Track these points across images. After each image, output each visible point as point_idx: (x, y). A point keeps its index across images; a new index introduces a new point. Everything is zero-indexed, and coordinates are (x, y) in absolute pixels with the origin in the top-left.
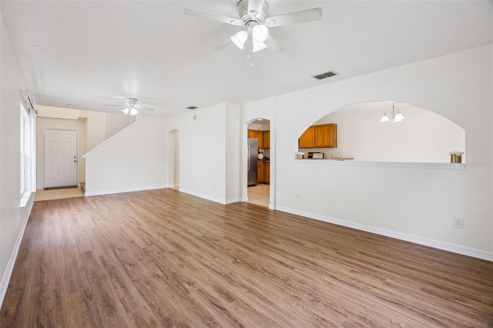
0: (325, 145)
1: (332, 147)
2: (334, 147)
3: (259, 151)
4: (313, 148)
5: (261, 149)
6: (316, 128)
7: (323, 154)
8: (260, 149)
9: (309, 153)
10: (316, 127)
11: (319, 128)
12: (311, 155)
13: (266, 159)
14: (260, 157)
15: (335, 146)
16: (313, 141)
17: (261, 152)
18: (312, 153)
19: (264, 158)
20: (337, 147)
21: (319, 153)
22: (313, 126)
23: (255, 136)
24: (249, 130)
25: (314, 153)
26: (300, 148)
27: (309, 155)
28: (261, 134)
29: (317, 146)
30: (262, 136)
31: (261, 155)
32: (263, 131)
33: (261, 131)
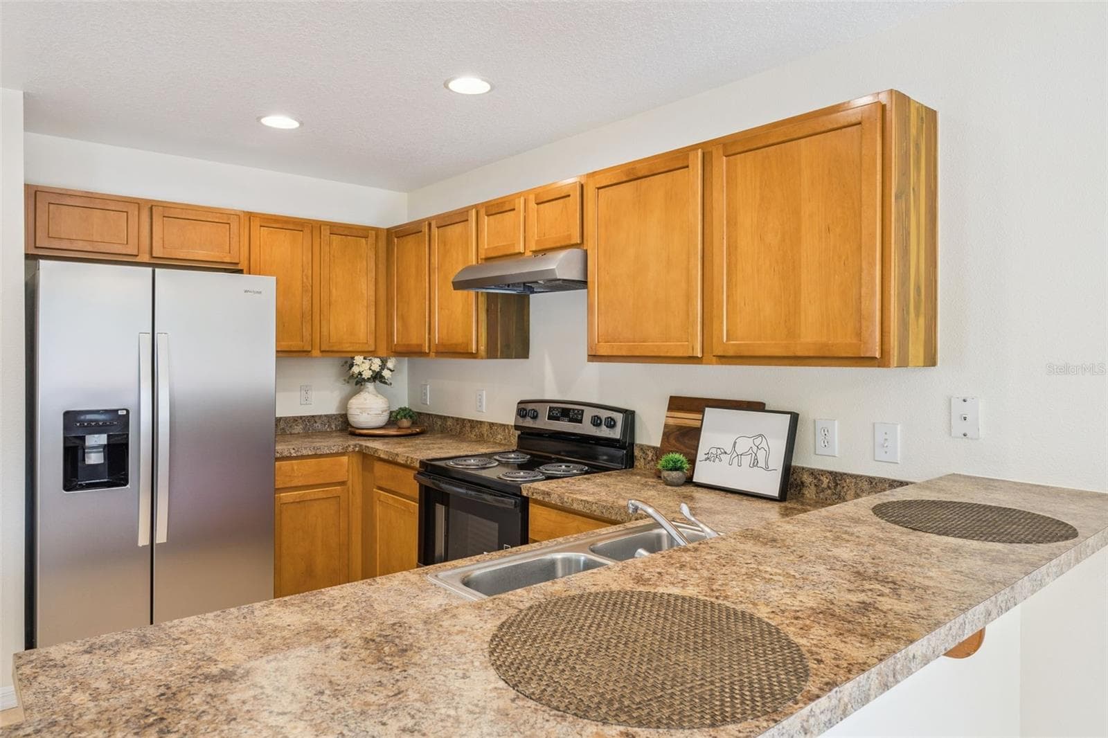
0: (809, 337)
1: (881, 361)
2: (903, 363)
3: (355, 370)
4: (692, 359)
5: (368, 354)
6: (721, 164)
7: (795, 418)
8: (359, 359)
9: (677, 404)
10: (717, 153)
11: (746, 164)
12: (687, 419)
13: (405, 423)
14: (363, 410)
15: (916, 350)
16: (689, 298)
17: (367, 374)
18: (697, 405)
19: (393, 420)
20: (931, 361)
21: (758, 407)
22: (694, 147)
23: (308, 263)
24: (250, 216)
25: (707, 409)
26: (594, 357)
27: (671, 422)
28: (372, 254)
29: (727, 341)
30: (382, 268)
31: (366, 400)
32: (388, 230)
33: (374, 232)
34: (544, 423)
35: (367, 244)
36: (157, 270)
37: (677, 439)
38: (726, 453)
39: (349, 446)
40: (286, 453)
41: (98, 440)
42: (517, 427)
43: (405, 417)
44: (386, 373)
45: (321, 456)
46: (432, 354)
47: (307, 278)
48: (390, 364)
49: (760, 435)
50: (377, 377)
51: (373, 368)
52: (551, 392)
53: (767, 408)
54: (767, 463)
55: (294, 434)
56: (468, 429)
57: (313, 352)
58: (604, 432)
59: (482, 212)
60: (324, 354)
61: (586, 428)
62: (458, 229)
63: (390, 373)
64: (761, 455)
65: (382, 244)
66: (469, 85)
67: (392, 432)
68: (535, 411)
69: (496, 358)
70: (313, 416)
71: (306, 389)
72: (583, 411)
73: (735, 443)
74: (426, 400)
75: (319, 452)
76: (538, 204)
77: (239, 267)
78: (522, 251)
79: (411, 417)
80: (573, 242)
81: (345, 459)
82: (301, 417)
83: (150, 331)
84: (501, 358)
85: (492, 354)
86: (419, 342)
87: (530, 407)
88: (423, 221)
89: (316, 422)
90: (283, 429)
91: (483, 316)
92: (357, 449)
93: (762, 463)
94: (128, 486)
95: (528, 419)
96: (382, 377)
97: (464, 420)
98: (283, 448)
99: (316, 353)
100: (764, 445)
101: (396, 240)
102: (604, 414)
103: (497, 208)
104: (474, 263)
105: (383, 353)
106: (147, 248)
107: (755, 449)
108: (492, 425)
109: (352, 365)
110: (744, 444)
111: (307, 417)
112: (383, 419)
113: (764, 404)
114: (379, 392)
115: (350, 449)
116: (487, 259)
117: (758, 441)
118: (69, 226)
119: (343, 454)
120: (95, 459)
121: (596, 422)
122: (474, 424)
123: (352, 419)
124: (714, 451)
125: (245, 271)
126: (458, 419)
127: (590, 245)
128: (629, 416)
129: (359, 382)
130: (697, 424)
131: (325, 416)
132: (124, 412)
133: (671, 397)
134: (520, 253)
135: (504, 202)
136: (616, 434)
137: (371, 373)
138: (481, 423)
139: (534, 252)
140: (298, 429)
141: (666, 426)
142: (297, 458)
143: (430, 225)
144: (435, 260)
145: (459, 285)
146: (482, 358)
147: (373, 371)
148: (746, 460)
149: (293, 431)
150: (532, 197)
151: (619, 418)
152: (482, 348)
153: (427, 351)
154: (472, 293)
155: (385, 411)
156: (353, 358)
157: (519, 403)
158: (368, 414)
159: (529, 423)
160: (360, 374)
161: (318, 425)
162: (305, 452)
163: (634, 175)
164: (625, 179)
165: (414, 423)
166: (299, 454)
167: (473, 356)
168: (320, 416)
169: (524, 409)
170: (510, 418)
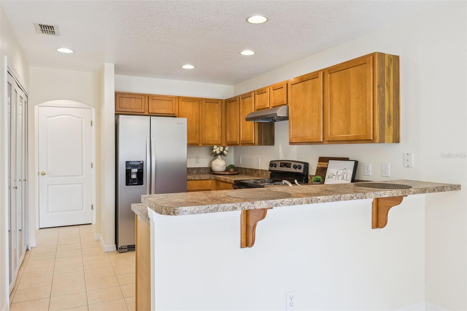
0: (353, 134)
1: (374, 142)
2: (382, 141)
3: (214, 151)
4: (319, 143)
5: (219, 145)
6: (328, 76)
7: (356, 163)
8: (215, 147)
9: (321, 159)
10: (326, 73)
11: (335, 76)
12: (323, 164)
13: (232, 170)
14: (217, 165)
15: (389, 137)
17: (218, 152)
18: (326, 160)
19: (227, 169)
20: (397, 140)
22: (320, 71)
23: (198, 113)
24: (179, 98)
25: (330, 161)
26: (291, 143)
27: (319, 166)
28: (220, 109)
29: (330, 136)
30: (224, 114)
31: (218, 161)
32: (225, 100)
33: (220, 101)
34: (278, 168)
35: (218, 105)
36: (151, 117)
37: (320, 172)
38: (334, 175)
39: (211, 177)
40: (190, 178)
41: (135, 170)
42: (270, 170)
43: (232, 168)
44: (225, 152)
45: (202, 180)
46: (240, 145)
47: (197, 118)
48: (226, 149)
49: (345, 169)
50: (222, 153)
51: (220, 150)
52: (282, 157)
53: (350, 160)
54: (346, 178)
55: (193, 174)
56: (254, 172)
57: (200, 144)
58: (298, 170)
59: (256, 93)
60: (203, 145)
61: (292, 170)
62: (248, 99)
63: (226, 152)
64: (345, 175)
65: (224, 105)
66: (247, 53)
67: (227, 173)
68: (275, 164)
69: (262, 145)
70: (200, 168)
71: (197, 158)
72: (291, 163)
73: (337, 172)
74: (240, 162)
75: (201, 178)
76: (273, 90)
77: (175, 115)
78: (269, 107)
79: (234, 168)
80: (284, 103)
81: (210, 181)
82: (196, 168)
83: (149, 137)
84: (263, 145)
85: (260, 144)
86: (236, 140)
87: (274, 163)
88: (237, 96)
89: (201, 170)
90: (190, 172)
91: (257, 130)
92: (214, 178)
93: (345, 178)
94: (143, 185)
95: (273, 167)
96: (224, 153)
97: (253, 169)
98: (190, 177)
99: (201, 145)
100: (346, 172)
101: (228, 103)
102: (297, 164)
103: (261, 92)
104: (253, 111)
105: (224, 145)
106: (147, 110)
107: (343, 173)
108: (262, 170)
109: (213, 149)
110: (340, 172)
111: (198, 168)
112: (224, 169)
113: (349, 159)
114: (222, 159)
115: (212, 178)
116: (258, 110)
117: (344, 171)
118: (126, 104)
119: (209, 180)
120: (134, 176)
121: (295, 167)
122: (256, 170)
123: (213, 169)
124: (331, 175)
125: (177, 117)
126: (250, 169)
127: (289, 105)
128: (306, 165)
129: (215, 155)
130: (326, 166)
131: (204, 168)
132: (142, 162)
133: (320, 157)
134: (268, 108)
135: (263, 90)
136: (301, 171)
137: (219, 152)
138: (258, 170)
139: (273, 107)
140: (195, 172)
141: (317, 167)
142: (194, 180)
143: (239, 98)
144: (241, 111)
145: (247, 119)
146: (256, 145)
147: (220, 151)
148: (340, 177)
149: (193, 173)
150: (271, 88)
151: (302, 165)
152: (256, 141)
153: (238, 143)
154: (253, 122)
155: (225, 166)
156: (213, 147)
157: (270, 162)
158: (219, 167)
159: (273, 168)
160: (216, 152)
161: (201, 171)
162: (196, 178)
163: (303, 80)
164: (299, 82)
165: (235, 171)
166: (195, 179)
167: (253, 144)
168: (202, 168)
169: (272, 164)
170: (267, 167)
